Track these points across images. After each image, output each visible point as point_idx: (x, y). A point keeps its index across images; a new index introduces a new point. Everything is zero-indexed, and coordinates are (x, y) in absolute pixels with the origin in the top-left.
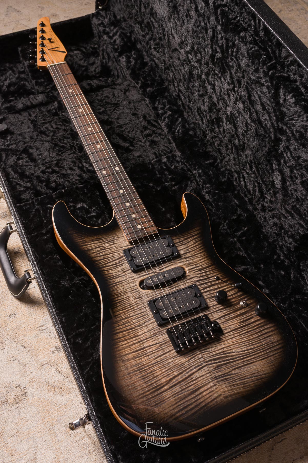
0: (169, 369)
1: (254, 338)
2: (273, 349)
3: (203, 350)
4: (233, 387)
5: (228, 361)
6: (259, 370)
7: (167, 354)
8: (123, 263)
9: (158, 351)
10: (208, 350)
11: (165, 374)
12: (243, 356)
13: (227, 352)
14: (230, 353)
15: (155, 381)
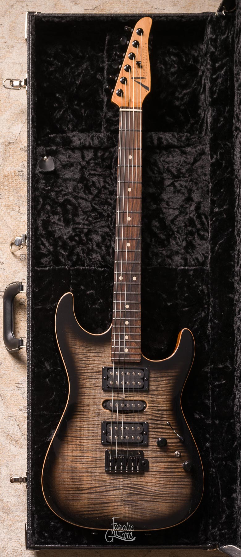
0: (94, 480)
1: (169, 484)
2: (179, 499)
3: (126, 477)
4: (133, 513)
5: (141, 493)
6: (159, 509)
7: (98, 468)
8: (98, 377)
9: (92, 463)
10: (130, 478)
11: (89, 482)
12: (154, 494)
13: (143, 486)
14: (145, 487)
15: (80, 483)
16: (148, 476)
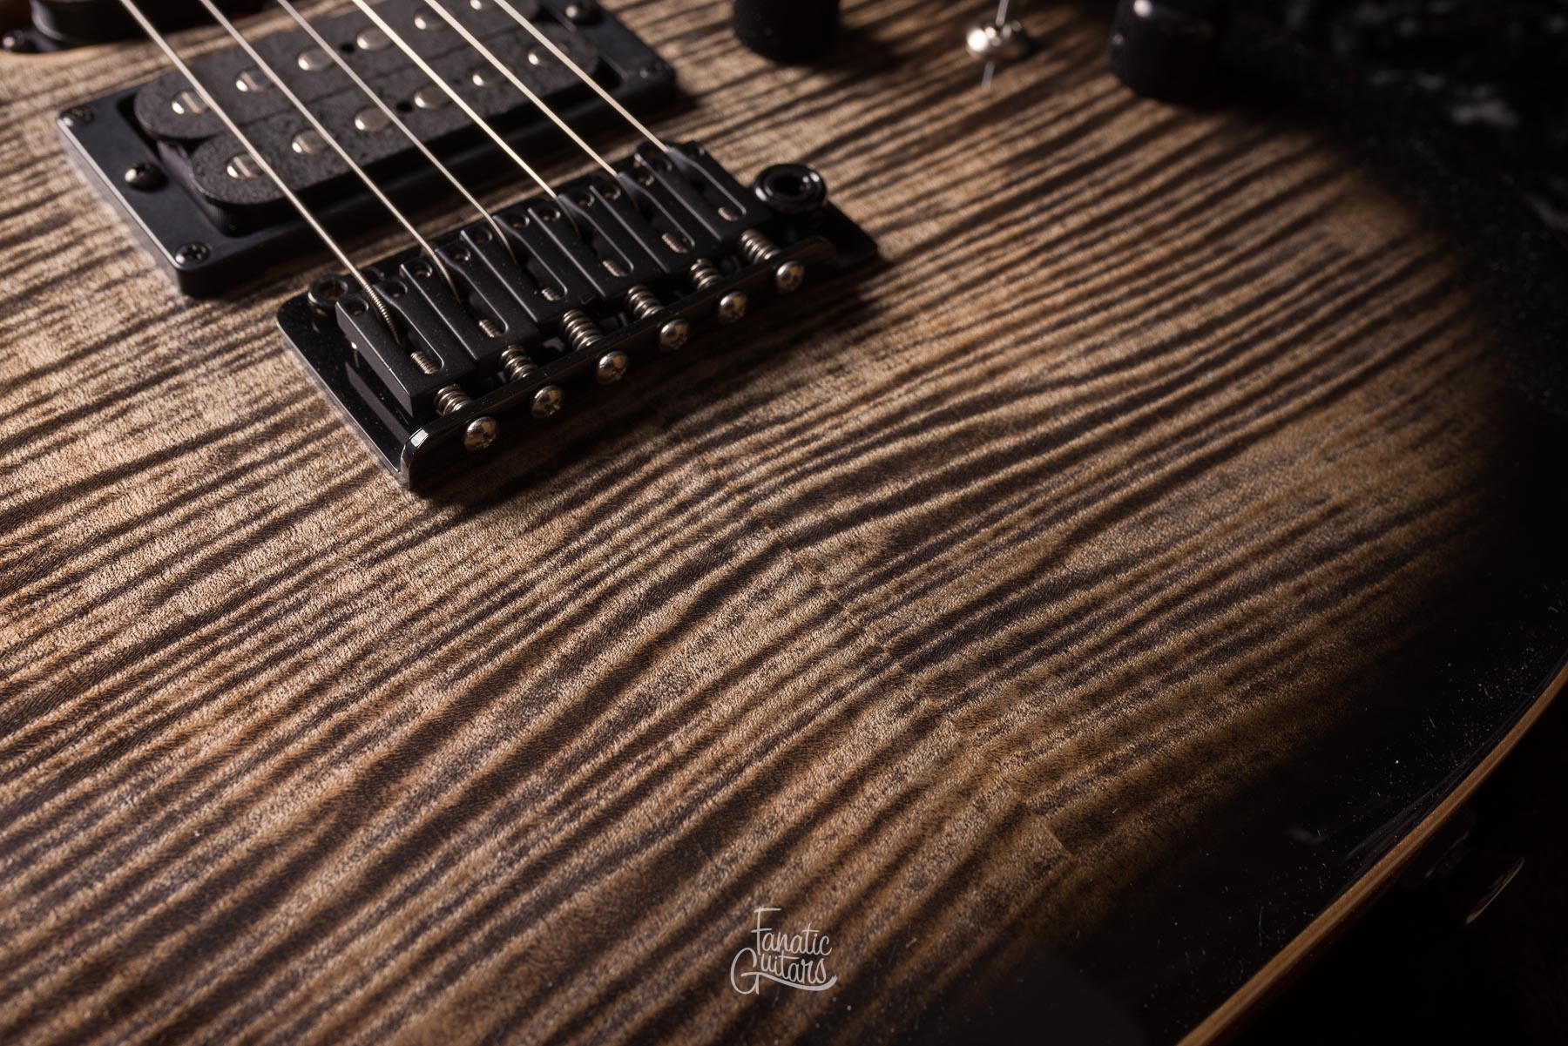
0: (348, 668)
1: (1177, 255)
2: (1381, 308)
3: (710, 425)
4: (1130, 708)
5: (1000, 476)
6: (1338, 497)
7: (308, 527)
9: (197, 515)
11: (302, 732)
13: (966, 396)
14: (994, 400)
15: (168, 838)
16: (922, 299)
